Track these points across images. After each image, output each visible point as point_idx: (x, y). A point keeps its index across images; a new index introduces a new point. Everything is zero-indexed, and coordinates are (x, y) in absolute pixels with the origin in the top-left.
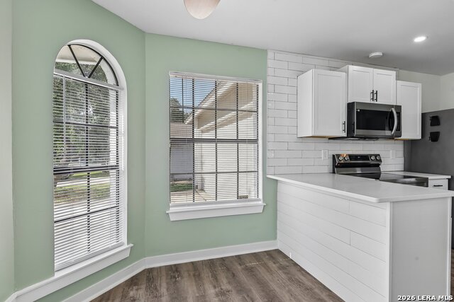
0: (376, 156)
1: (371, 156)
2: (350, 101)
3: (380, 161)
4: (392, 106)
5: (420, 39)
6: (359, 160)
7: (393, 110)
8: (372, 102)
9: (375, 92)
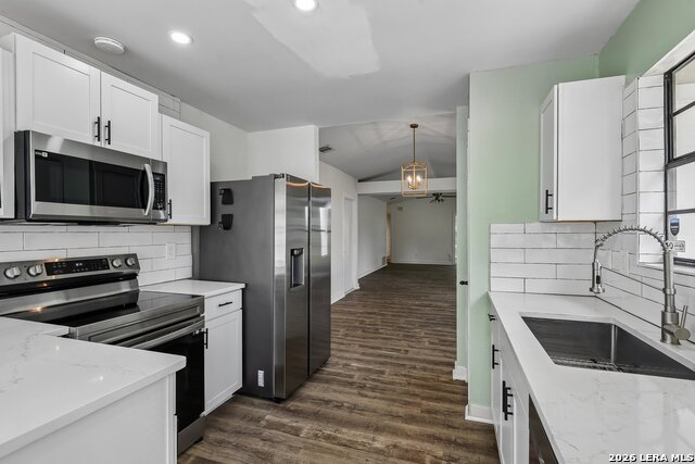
0: (126, 257)
1: (114, 257)
2: (21, 128)
3: (137, 266)
4: (147, 160)
5: (180, 38)
6: (80, 269)
7: (148, 167)
8: (97, 144)
9: (104, 123)
